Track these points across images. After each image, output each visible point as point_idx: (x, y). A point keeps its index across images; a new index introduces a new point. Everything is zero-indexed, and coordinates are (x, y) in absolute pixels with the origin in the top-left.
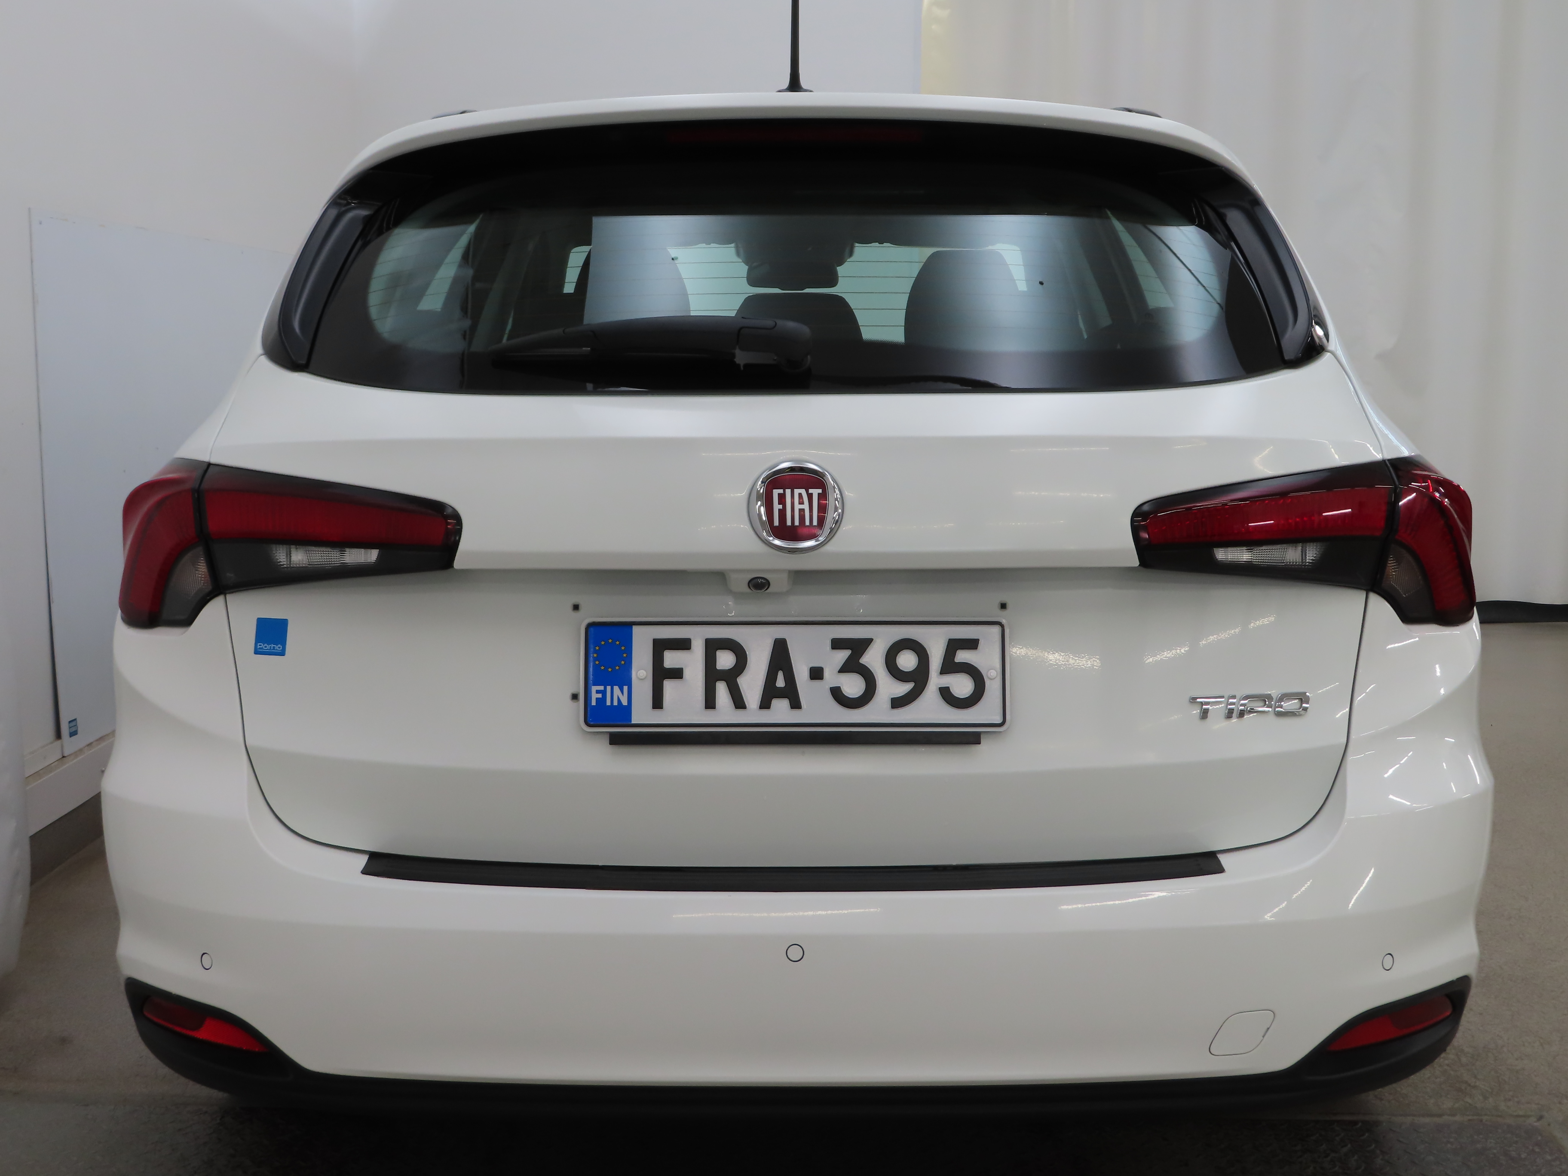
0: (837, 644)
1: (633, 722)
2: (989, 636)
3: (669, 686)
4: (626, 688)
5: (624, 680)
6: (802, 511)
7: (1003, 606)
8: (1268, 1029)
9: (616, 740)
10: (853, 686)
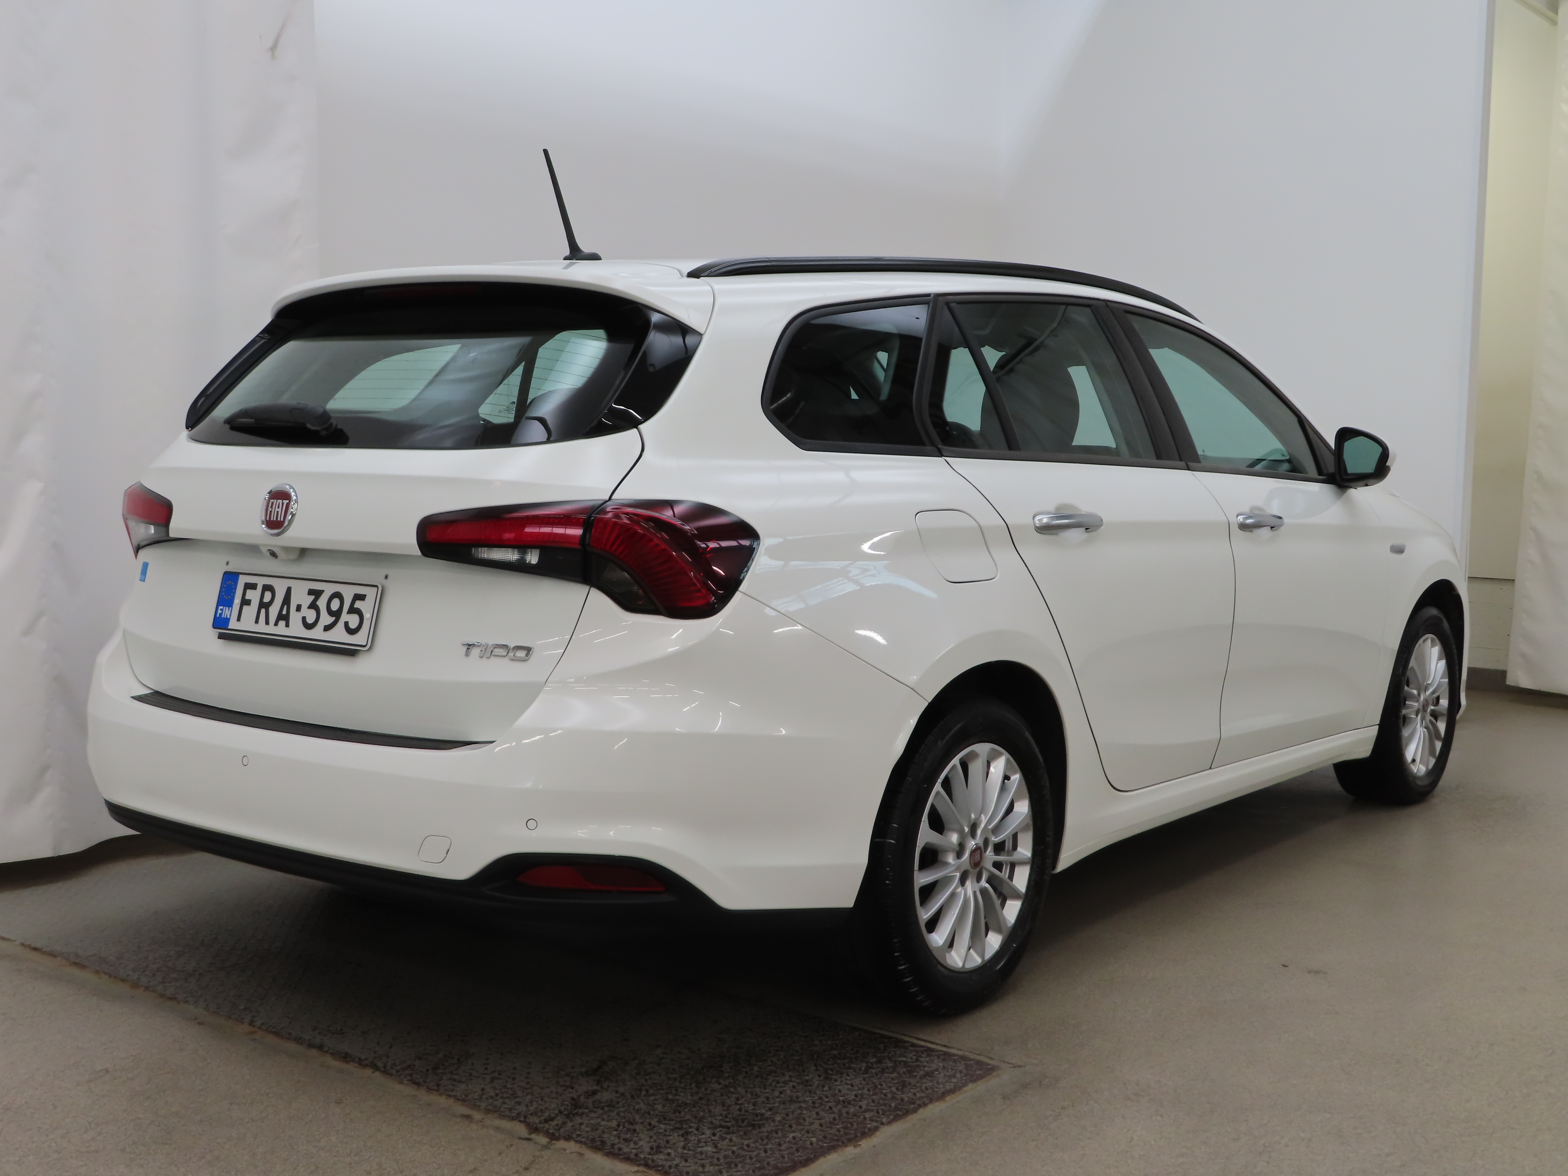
0: (311, 592)
1: (229, 628)
2: (370, 593)
3: (245, 607)
4: (230, 608)
5: (229, 604)
6: (278, 512)
7: (386, 577)
8: (449, 850)
9: (221, 636)
10: (311, 616)
